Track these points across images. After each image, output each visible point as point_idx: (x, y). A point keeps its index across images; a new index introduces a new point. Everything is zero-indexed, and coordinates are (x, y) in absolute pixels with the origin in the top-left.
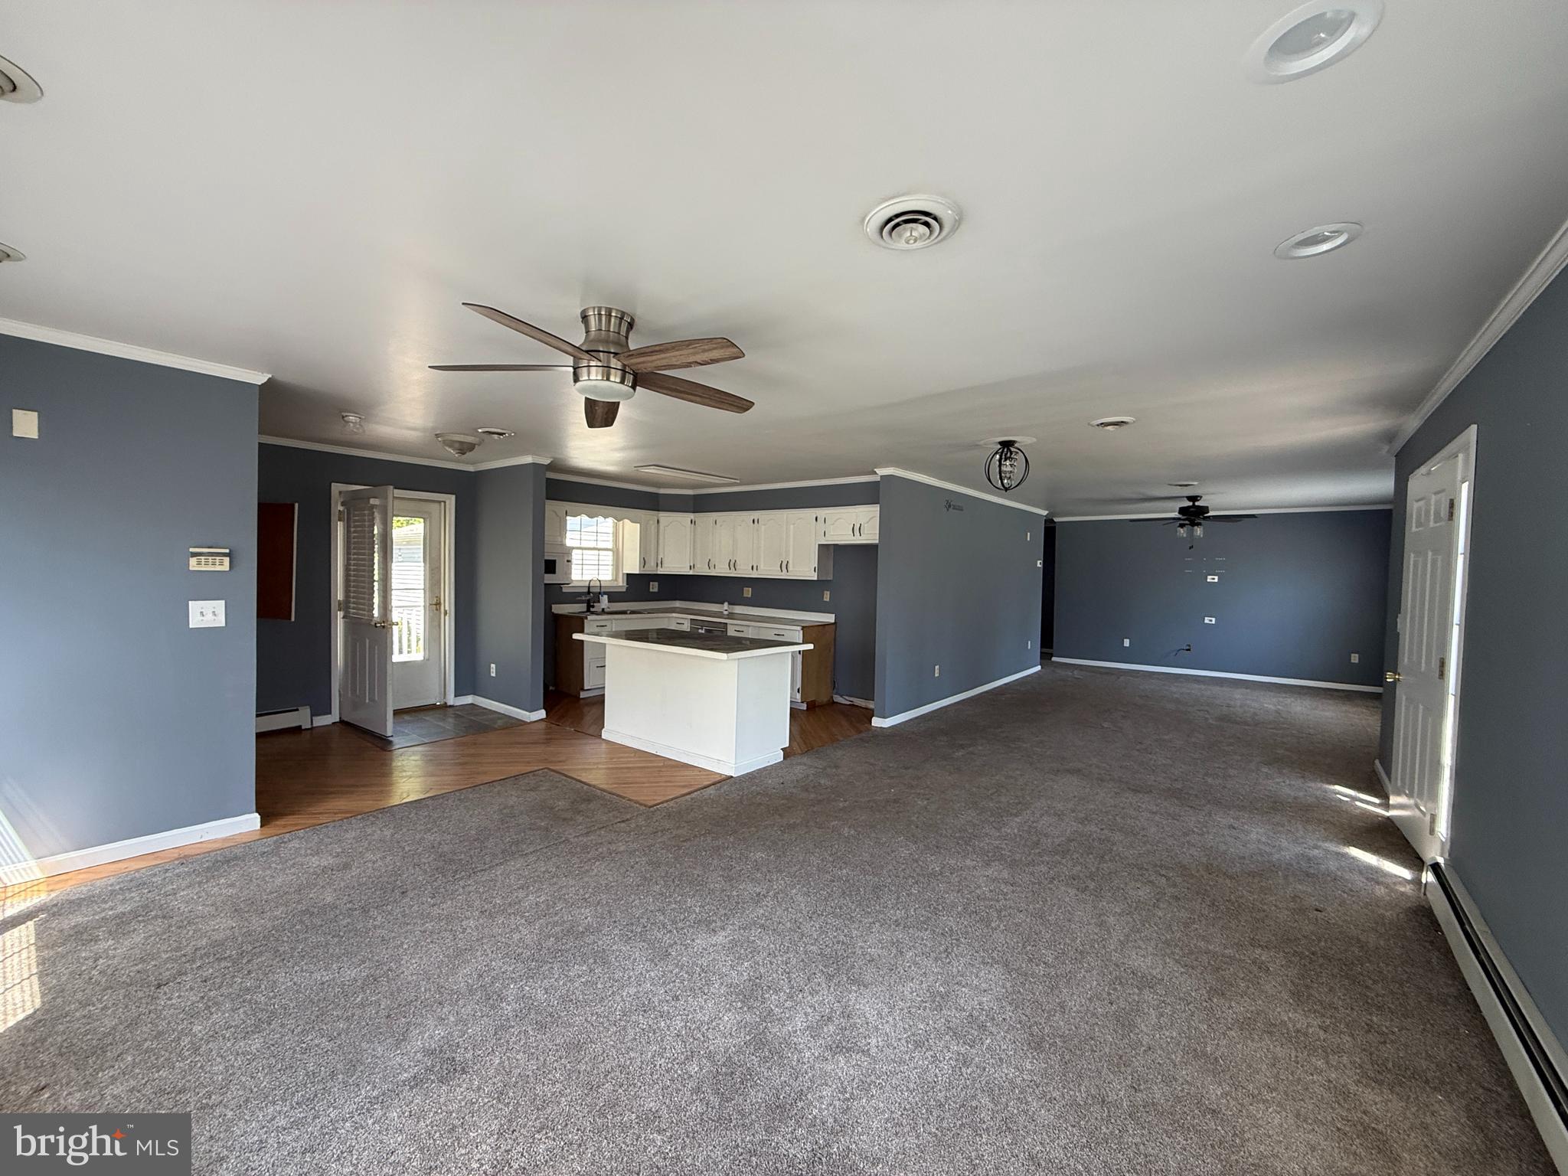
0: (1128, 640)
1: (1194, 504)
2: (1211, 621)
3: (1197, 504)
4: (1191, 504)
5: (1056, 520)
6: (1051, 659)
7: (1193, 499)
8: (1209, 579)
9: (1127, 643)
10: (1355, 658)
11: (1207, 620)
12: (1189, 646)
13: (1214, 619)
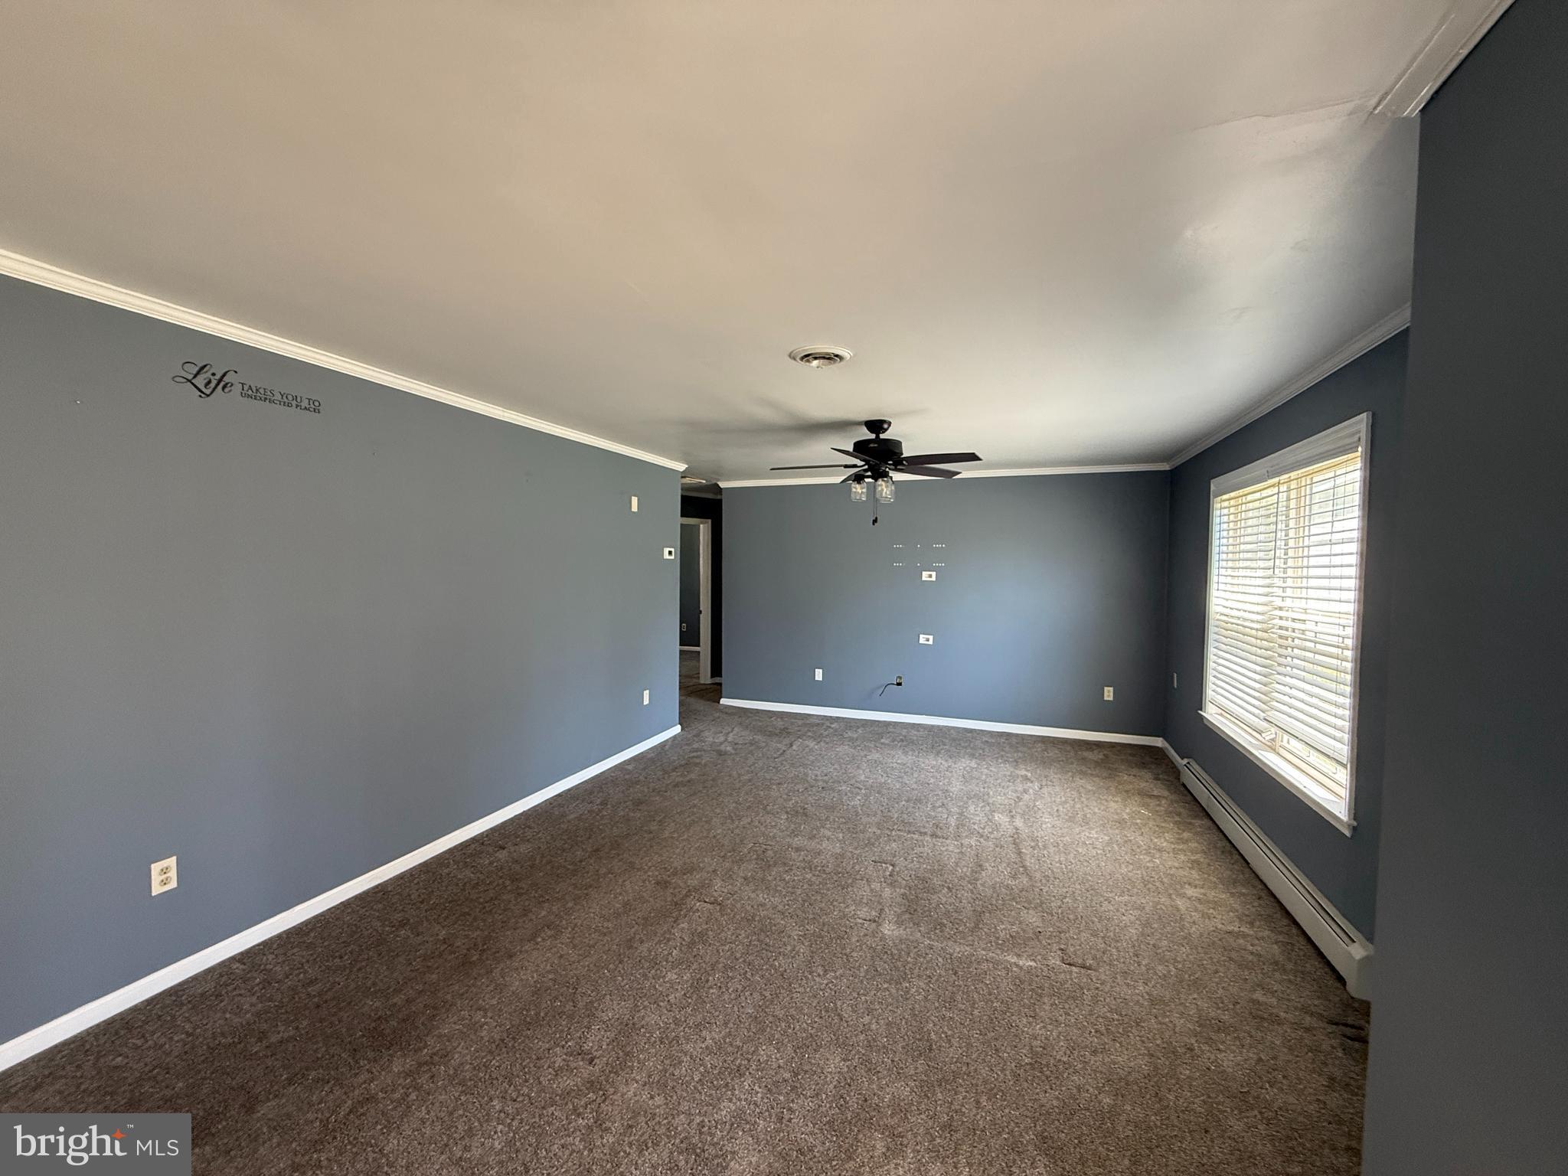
0: (821, 671)
1: (878, 436)
2: (928, 640)
3: (882, 436)
4: (873, 436)
5: (722, 485)
6: (719, 703)
7: (876, 426)
8: (925, 576)
9: (819, 675)
10: (1109, 694)
11: (922, 639)
12: (900, 678)
13: (931, 638)
